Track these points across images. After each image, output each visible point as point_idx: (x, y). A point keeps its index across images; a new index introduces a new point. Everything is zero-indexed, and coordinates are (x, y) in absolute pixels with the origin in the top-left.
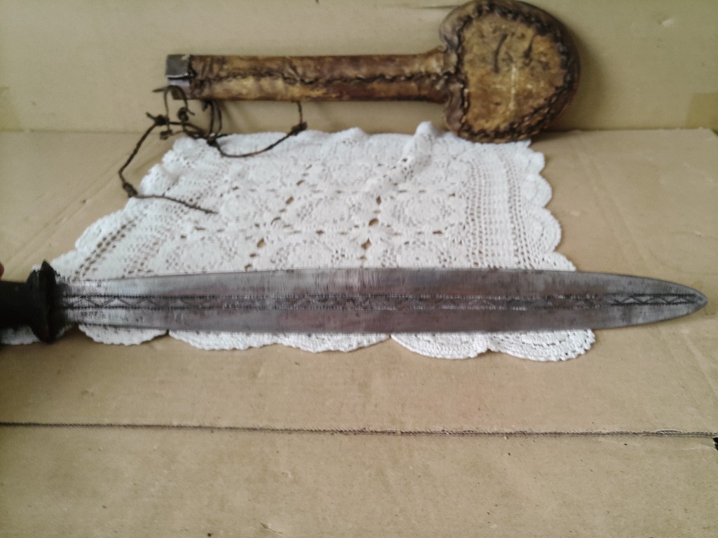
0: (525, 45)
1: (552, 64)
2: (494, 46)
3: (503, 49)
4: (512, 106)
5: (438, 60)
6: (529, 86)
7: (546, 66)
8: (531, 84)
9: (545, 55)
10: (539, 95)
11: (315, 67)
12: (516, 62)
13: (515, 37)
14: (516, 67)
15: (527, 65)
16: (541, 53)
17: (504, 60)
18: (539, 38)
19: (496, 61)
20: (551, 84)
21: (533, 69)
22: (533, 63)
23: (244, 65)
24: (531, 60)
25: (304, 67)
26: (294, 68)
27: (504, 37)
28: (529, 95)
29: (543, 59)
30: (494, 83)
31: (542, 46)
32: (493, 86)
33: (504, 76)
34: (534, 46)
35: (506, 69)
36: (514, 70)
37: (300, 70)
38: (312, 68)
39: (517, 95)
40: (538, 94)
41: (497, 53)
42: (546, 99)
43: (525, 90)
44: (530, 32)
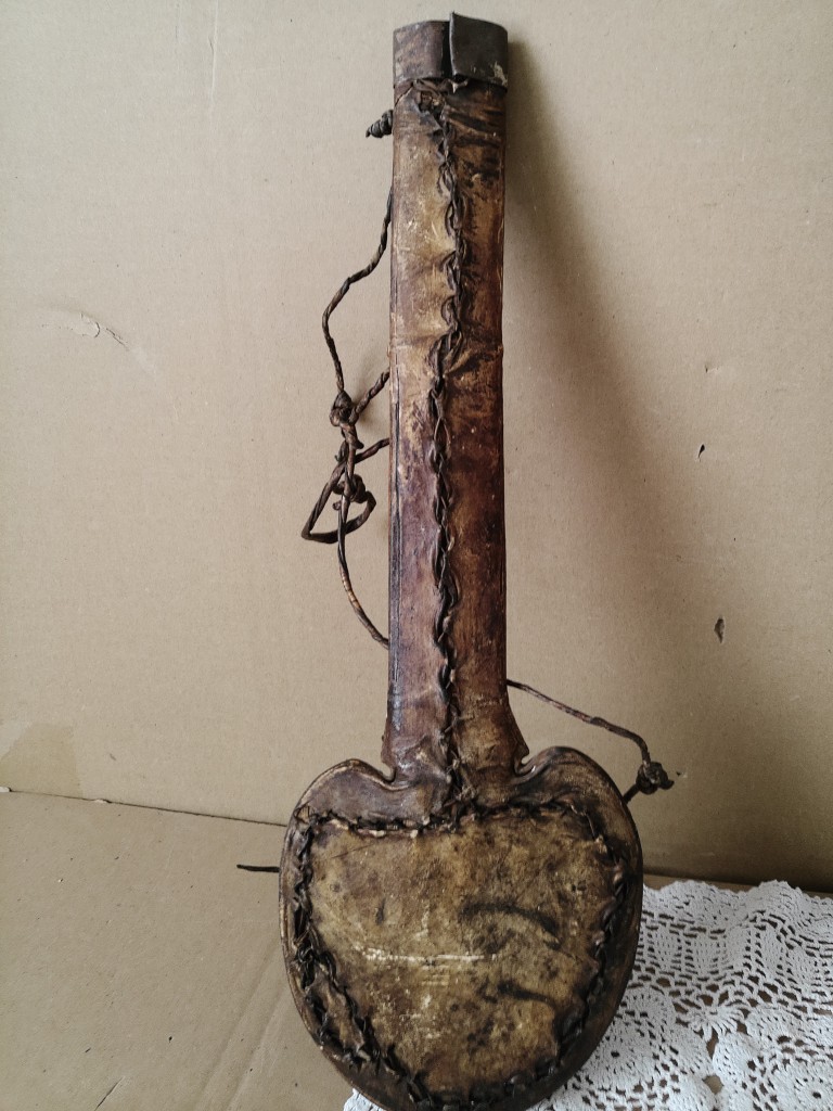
0: (532, 983)
1: (482, 1056)
2: (527, 901)
3: (520, 925)
4: (377, 956)
5: (492, 754)
6: (427, 1001)
7: (479, 1039)
8: (431, 1007)
9: (505, 1037)
10: (401, 1027)
11: (474, 422)
12: (487, 960)
13: (547, 952)
14: (475, 963)
15: (480, 992)
16: (512, 1026)
17: (492, 929)
18: (548, 1016)
19: (492, 907)
20: (432, 1060)
21: (471, 1007)
22: (484, 1006)
23: (482, 226)
24: (494, 1001)
25: (476, 391)
26: (471, 365)
27: (550, 924)
28: (403, 1004)
29: (496, 1033)
30: (433, 908)
31: (528, 1026)
32: (426, 904)
33: (453, 933)
34: (529, 1004)
35: (470, 936)
36: (468, 959)
37: (466, 379)
38: (472, 414)
39: (404, 970)
40: (408, 1027)
41: (510, 907)
42: (392, 1047)
43: (417, 989)
44: (561, 990)
